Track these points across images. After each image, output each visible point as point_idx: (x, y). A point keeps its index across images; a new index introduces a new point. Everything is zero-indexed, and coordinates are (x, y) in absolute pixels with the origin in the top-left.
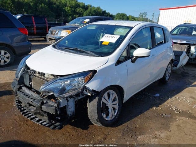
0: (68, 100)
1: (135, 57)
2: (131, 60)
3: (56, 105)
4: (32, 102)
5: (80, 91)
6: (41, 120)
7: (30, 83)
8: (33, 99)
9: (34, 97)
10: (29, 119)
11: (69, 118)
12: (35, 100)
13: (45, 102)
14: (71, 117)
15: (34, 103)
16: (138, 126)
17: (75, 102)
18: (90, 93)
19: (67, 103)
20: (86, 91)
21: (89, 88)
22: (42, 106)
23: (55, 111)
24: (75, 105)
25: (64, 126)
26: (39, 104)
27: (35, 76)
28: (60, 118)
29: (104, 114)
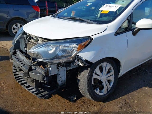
0: (59, 68)
1: (137, 29)
2: (133, 31)
3: (43, 73)
4: (21, 67)
5: (71, 59)
6: (30, 87)
7: (25, 49)
8: (23, 64)
9: (25, 62)
10: (20, 83)
11: (59, 87)
12: (25, 66)
13: (33, 68)
14: (61, 86)
15: (23, 68)
16: (136, 101)
17: (67, 71)
18: (82, 63)
19: (58, 72)
20: (78, 60)
21: (82, 58)
22: (30, 73)
23: (42, 79)
24: (66, 74)
25: (52, 95)
26: (27, 70)
27: (29, 41)
28: (49, 87)
29: (97, 90)
